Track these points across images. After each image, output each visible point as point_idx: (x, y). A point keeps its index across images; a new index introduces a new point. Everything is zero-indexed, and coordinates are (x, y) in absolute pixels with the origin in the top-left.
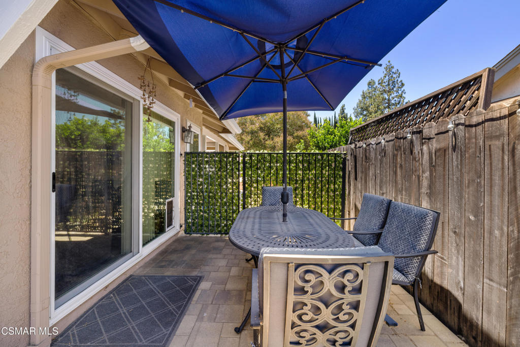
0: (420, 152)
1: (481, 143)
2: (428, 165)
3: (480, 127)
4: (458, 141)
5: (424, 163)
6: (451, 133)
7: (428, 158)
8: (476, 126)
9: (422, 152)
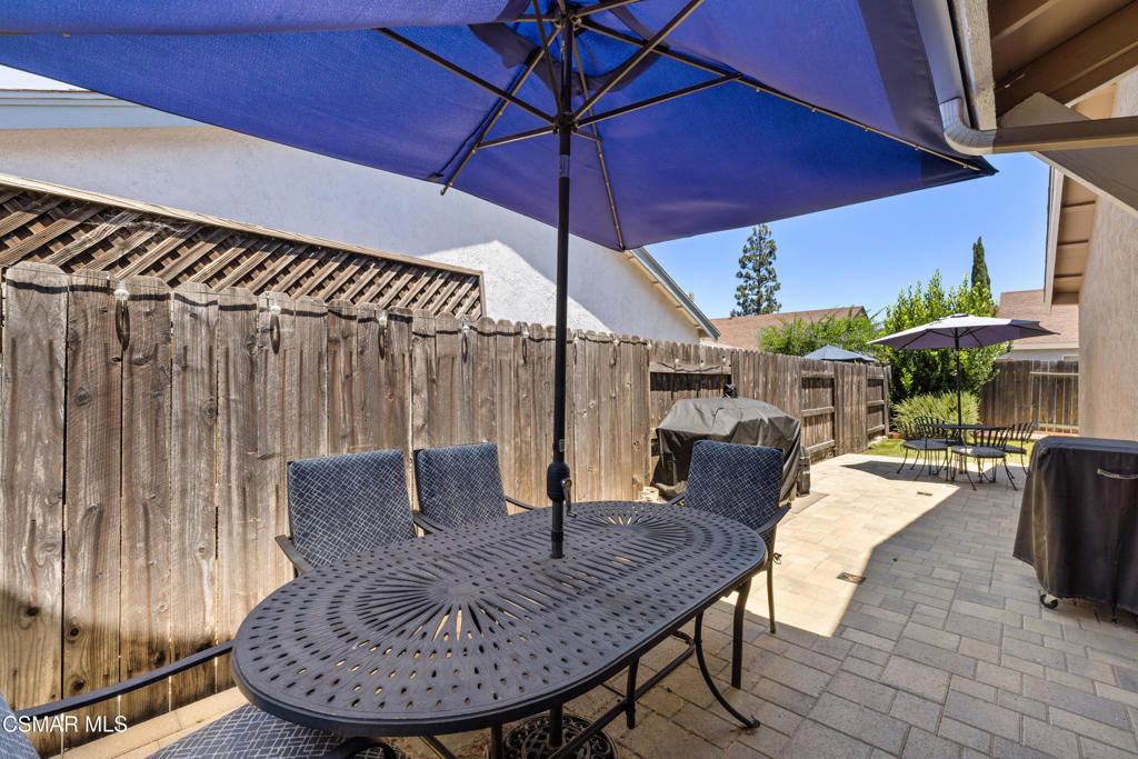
0: (407, 356)
1: (493, 356)
2: (424, 378)
3: (491, 339)
4: (470, 349)
5: (415, 375)
6: (460, 336)
7: (424, 368)
8: (489, 335)
9: (411, 356)
